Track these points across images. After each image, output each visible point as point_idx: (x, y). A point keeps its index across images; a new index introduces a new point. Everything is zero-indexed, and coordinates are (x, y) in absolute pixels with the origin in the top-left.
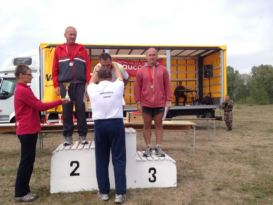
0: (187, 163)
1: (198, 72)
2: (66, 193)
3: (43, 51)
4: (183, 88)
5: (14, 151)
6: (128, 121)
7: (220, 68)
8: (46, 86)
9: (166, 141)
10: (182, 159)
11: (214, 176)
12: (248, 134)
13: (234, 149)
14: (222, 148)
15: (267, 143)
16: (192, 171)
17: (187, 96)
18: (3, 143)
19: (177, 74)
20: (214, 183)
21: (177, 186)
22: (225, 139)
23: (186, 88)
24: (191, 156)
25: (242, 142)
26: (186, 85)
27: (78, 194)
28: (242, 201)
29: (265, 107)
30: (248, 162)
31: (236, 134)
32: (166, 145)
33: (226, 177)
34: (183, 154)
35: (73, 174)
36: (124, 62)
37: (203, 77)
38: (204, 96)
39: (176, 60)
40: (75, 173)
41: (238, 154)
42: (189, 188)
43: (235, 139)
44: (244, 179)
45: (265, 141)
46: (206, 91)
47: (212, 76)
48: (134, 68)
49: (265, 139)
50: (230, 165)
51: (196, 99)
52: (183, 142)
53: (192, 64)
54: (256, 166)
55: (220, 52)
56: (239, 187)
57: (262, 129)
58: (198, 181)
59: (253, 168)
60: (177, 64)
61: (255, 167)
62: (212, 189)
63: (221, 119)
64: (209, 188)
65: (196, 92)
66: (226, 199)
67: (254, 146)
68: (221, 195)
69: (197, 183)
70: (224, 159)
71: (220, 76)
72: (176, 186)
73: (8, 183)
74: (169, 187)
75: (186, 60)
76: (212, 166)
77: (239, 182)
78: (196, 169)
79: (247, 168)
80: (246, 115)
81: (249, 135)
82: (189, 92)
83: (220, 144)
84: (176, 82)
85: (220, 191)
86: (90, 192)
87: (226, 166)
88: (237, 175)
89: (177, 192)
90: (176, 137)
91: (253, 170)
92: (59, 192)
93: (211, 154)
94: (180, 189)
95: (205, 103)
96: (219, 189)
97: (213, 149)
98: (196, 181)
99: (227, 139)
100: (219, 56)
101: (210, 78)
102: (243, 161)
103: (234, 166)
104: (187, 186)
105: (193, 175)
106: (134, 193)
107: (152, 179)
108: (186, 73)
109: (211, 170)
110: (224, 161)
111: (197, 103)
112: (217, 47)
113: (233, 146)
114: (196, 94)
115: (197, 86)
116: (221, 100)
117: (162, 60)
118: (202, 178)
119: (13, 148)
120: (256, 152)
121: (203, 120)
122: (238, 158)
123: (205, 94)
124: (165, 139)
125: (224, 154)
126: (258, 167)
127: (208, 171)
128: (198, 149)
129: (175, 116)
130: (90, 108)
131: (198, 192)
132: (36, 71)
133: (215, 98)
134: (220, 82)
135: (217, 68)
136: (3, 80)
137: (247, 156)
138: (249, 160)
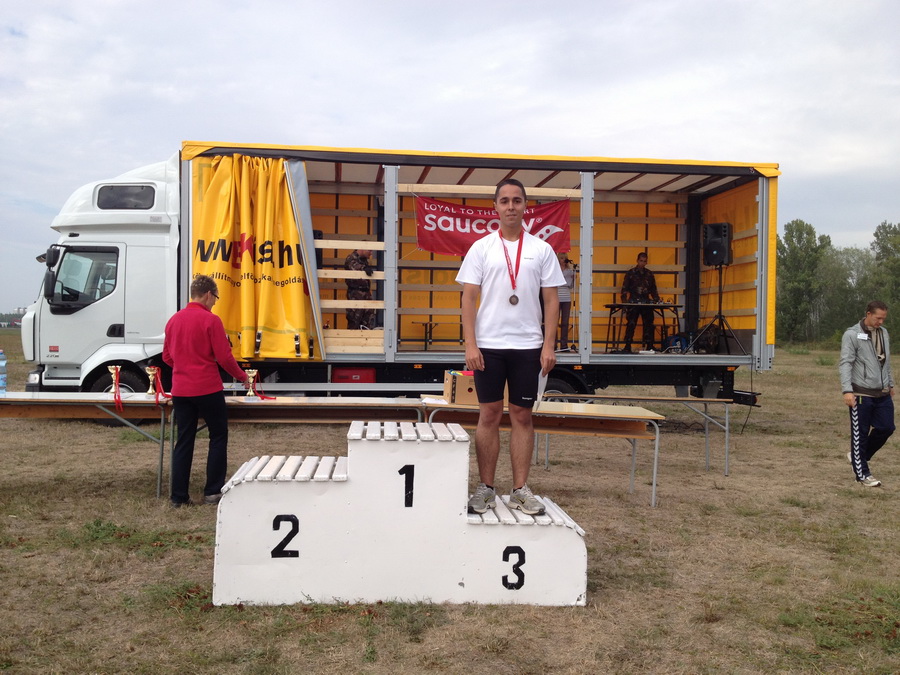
0: (627, 538)
1: (686, 245)
2: (258, 607)
3: (192, 167)
5: (98, 477)
6: (449, 398)
7: (757, 236)
9: (569, 465)
10: (611, 526)
11: (705, 580)
12: (837, 454)
13: (783, 501)
14: (745, 495)
15: (892, 484)
16: (637, 561)
18: (62, 451)
19: (616, 248)
20: (700, 600)
21: (588, 602)
22: (762, 466)
24: (643, 517)
25: (812, 479)
27: (294, 610)
28: (775, 656)
30: (819, 544)
31: (797, 450)
32: (566, 479)
33: (741, 586)
34: (616, 509)
35: (279, 552)
36: (443, 209)
37: (701, 262)
38: (701, 325)
39: (614, 205)
40: (289, 547)
41: (794, 514)
42: (622, 610)
44: (795, 593)
45: (890, 479)
46: (709, 307)
47: (730, 261)
48: (474, 226)
49: (890, 472)
50: (761, 549)
51: (677, 332)
52: (624, 470)
53: (665, 218)
54: (841, 556)
55: (757, 185)
56: (773, 615)
58: (652, 591)
59: (828, 562)
60: (617, 215)
61: (837, 559)
62: (690, 617)
63: (755, 401)
64: (682, 613)
65: (675, 311)
66: (730, 647)
67: (850, 493)
68: (717, 636)
69: (649, 596)
70: (745, 531)
71: (756, 262)
72: (582, 603)
73: (87, 570)
74: (562, 604)
75: (647, 204)
76: (702, 550)
77: (777, 601)
78: (651, 557)
79: (812, 561)
81: (839, 457)
83: (740, 482)
84: (612, 275)
85: (714, 625)
86: (327, 606)
87: (747, 551)
88: (776, 581)
89: (583, 621)
90: (603, 453)
91: (828, 567)
92: (238, 603)
93: (706, 514)
94: (596, 613)
95: (703, 348)
96: (712, 619)
97: (717, 498)
98: (645, 592)
99: (768, 468)
100: (755, 198)
101: (724, 266)
102: (805, 540)
103: (773, 551)
104: (616, 606)
105: (638, 575)
106: (457, 616)
107: (513, 579)
109: (697, 561)
110: (744, 535)
111: (678, 343)
112: (748, 168)
113: (781, 491)
114: (675, 316)
115: (681, 288)
116: (756, 338)
117: (566, 202)
118: (666, 585)
119: (93, 466)
120: (851, 511)
121: (690, 405)
122: (791, 530)
123: (704, 318)
124: (568, 459)
125: (747, 515)
126: (847, 557)
127: (689, 564)
128: (668, 496)
129: (603, 387)
130: (333, 351)
131: (648, 624)
132: (166, 228)
133: (736, 331)
134: (754, 283)
135: (747, 236)
136: (65, 253)
137: (822, 523)
138: (824, 536)
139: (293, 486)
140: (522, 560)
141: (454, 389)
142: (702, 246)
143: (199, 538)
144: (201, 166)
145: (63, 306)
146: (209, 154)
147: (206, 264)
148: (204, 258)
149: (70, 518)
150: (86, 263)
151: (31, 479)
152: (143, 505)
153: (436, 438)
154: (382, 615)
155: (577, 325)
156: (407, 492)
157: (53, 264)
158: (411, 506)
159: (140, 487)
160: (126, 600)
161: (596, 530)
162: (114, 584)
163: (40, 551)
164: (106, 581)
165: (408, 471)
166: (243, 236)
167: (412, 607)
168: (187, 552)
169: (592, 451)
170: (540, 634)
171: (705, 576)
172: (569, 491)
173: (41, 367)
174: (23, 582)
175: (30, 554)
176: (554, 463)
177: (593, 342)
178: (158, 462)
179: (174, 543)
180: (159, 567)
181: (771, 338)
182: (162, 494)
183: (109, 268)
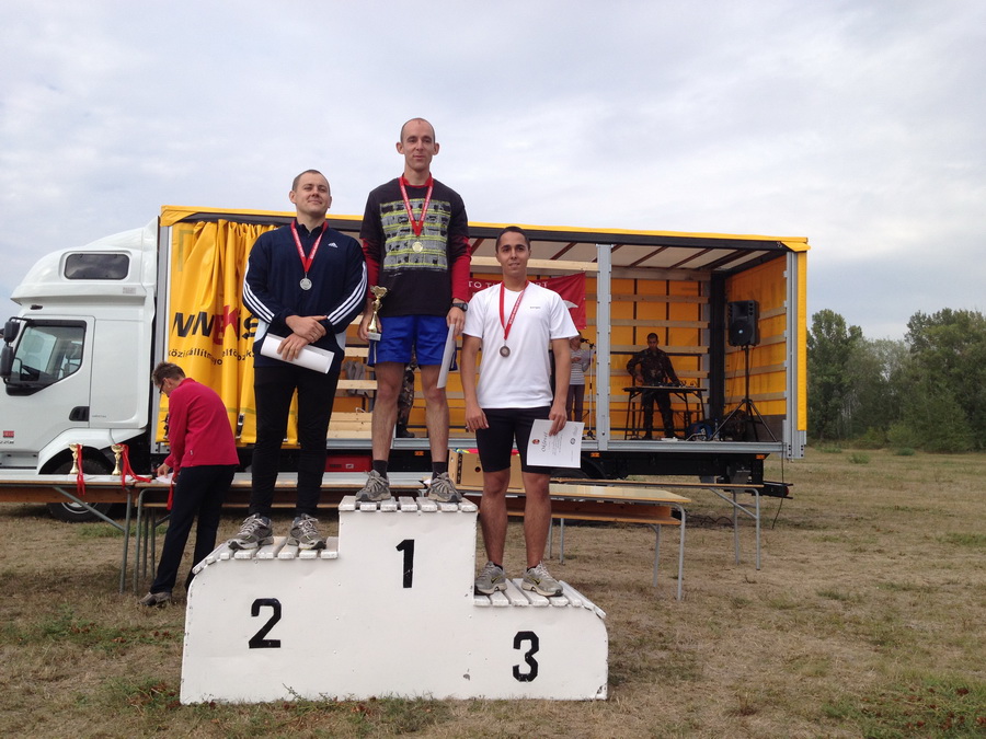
1: (710, 326)
2: (233, 706)
3: (172, 233)
5: (52, 573)
7: (785, 314)
8: (174, 353)
9: (586, 559)
10: (634, 618)
11: (739, 673)
12: (876, 548)
13: (820, 595)
14: (779, 589)
15: (937, 577)
16: (663, 654)
18: (13, 547)
19: (635, 328)
20: (734, 693)
21: (609, 695)
22: (795, 560)
24: (669, 610)
25: (850, 573)
27: (274, 708)
29: (954, 460)
30: (862, 636)
31: (834, 544)
32: (584, 573)
33: (778, 678)
34: (639, 602)
35: (258, 642)
37: (727, 344)
38: (727, 410)
39: (633, 282)
40: (265, 638)
41: (833, 607)
42: (647, 704)
43: (829, 562)
44: (838, 685)
45: (935, 572)
46: (735, 391)
47: (757, 341)
49: (934, 566)
50: (798, 641)
51: (701, 419)
52: (646, 564)
53: (687, 297)
54: (887, 648)
55: (785, 260)
56: (814, 706)
57: (931, 534)
58: (681, 684)
59: (872, 653)
60: (635, 293)
61: (882, 651)
62: (724, 710)
63: (787, 492)
64: (714, 706)
65: (699, 396)
67: (893, 586)
68: (753, 729)
69: (677, 690)
70: (780, 624)
71: (785, 342)
72: (603, 695)
73: (35, 668)
74: (579, 698)
75: (668, 281)
76: (733, 643)
77: (818, 692)
78: (678, 649)
79: (855, 653)
81: (880, 551)
82: (676, 392)
83: (773, 576)
85: (750, 718)
86: (312, 702)
87: (783, 644)
88: (817, 673)
89: (605, 715)
90: (624, 548)
91: (873, 659)
92: (210, 701)
93: (737, 607)
94: (618, 707)
95: (730, 435)
96: (747, 711)
97: (748, 592)
98: (673, 685)
99: (802, 562)
100: (783, 274)
101: (750, 347)
102: (846, 632)
103: (811, 644)
104: (640, 700)
105: (665, 668)
106: (462, 712)
107: (525, 669)
108: (667, 328)
109: (730, 654)
110: (780, 628)
111: (703, 431)
112: (775, 242)
113: (818, 584)
114: (699, 401)
115: (704, 372)
116: (786, 423)
117: (581, 276)
118: (695, 678)
119: (48, 562)
120: (894, 604)
121: (717, 491)
122: (830, 622)
123: (730, 404)
124: (585, 553)
125: (782, 608)
126: (893, 650)
127: (721, 657)
128: (695, 590)
129: (623, 476)
131: (676, 719)
132: (141, 300)
133: (764, 417)
134: (783, 364)
135: (773, 314)
136: (25, 327)
137: (863, 616)
138: (866, 628)
139: (276, 564)
140: (535, 648)
141: (459, 468)
142: (727, 326)
143: (166, 634)
144: (182, 232)
145: (21, 386)
146: (191, 220)
147: (184, 340)
148: (182, 333)
149: (19, 614)
150: (49, 341)
152: (103, 601)
153: (438, 510)
154: (376, 712)
155: (594, 410)
156: (404, 571)
157: (12, 339)
158: (410, 586)
159: (100, 582)
160: (79, 699)
161: (617, 623)
162: (66, 683)
164: (57, 679)
165: (407, 547)
166: (226, 308)
167: (410, 704)
168: (153, 649)
169: (611, 546)
170: (555, 730)
171: (738, 669)
172: (587, 585)
176: (569, 558)
177: (611, 429)
178: (121, 559)
179: (138, 639)
180: (120, 665)
181: (802, 424)
182: (126, 589)
183: (74, 346)
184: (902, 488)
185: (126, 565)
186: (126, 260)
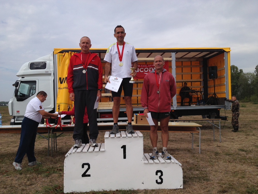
0: (193, 165)
1: (203, 73)
2: (78, 193)
3: (57, 56)
4: (188, 88)
6: (135, 122)
7: (225, 69)
8: (60, 88)
9: (172, 141)
10: (188, 161)
11: (220, 178)
12: (252, 134)
13: (239, 150)
14: (227, 148)
16: (197, 172)
17: (193, 97)
19: (182, 75)
20: (219, 185)
21: (184, 187)
22: (230, 139)
23: (192, 88)
24: (197, 157)
25: (246, 142)
26: (191, 85)
30: (253, 163)
31: (240, 133)
32: (172, 145)
33: (231, 179)
34: (189, 155)
35: (84, 175)
37: (208, 78)
38: (209, 97)
39: (181, 62)
40: (87, 174)
41: (243, 154)
42: (195, 190)
44: (249, 181)
46: (211, 91)
47: (217, 77)
48: (140, 70)
50: (235, 166)
51: (201, 99)
52: (189, 142)
53: (197, 65)
55: (224, 54)
56: (244, 190)
58: (204, 182)
60: (182, 65)
62: (217, 191)
63: (226, 119)
64: (214, 190)
65: (201, 92)
69: (203, 184)
70: (229, 160)
71: (225, 77)
72: (182, 187)
73: (25, 182)
74: (175, 188)
75: (191, 61)
76: (217, 167)
77: (244, 184)
78: (201, 170)
79: (252, 170)
80: (250, 114)
81: (254, 135)
82: (194, 92)
83: (225, 144)
84: (181, 83)
85: (225, 193)
86: (100, 192)
87: (231, 167)
88: (242, 177)
90: (182, 137)
92: (72, 192)
93: (216, 155)
94: (186, 191)
95: (210, 104)
96: (224, 191)
97: (219, 150)
98: (201, 183)
99: (232, 139)
100: (223, 58)
101: (215, 79)
102: (248, 162)
103: (239, 167)
104: (193, 188)
105: (198, 177)
107: (159, 181)
108: (191, 75)
109: (216, 171)
110: (229, 162)
111: (202, 103)
112: (221, 49)
113: (238, 146)
114: (201, 94)
115: (202, 86)
117: (167, 62)
118: (208, 180)
121: (208, 121)
122: (243, 159)
123: (210, 95)
124: (172, 139)
125: (229, 155)
127: (214, 173)
128: (204, 150)
129: (181, 116)
130: (100, 109)
132: (50, 74)
133: (220, 98)
134: (224, 83)
135: (221, 69)
136: (20, 83)
137: (252, 157)
138: (254, 161)
139: (88, 153)
140: (162, 175)
141: (137, 119)
142: (208, 73)
143: (60, 169)
144: (59, 56)
145: (20, 99)
146: (62, 52)
147: (62, 85)
148: (61, 83)
150: (27, 86)
151: (10, 152)
152: (43, 159)
153: (132, 136)
156: (124, 154)
157: (17, 86)
158: (125, 158)
159: (43, 153)
160: (37, 192)
161: (183, 162)
162: (33, 186)
163: (11, 176)
164: (31, 185)
165: (124, 147)
167: (128, 191)
168: (56, 175)
169: (179, 136)
171: (219, 176)
172: (173, 149)
173: (14, 117)
174: (5, 186)
175: (8, 177)
177: (177, 103)
179: (53, 171)
180: (48, 180)
182: (50, 155)
183: (34, 87)
184: (256, 114)
185: (49, 148)
186: (45, 64)
